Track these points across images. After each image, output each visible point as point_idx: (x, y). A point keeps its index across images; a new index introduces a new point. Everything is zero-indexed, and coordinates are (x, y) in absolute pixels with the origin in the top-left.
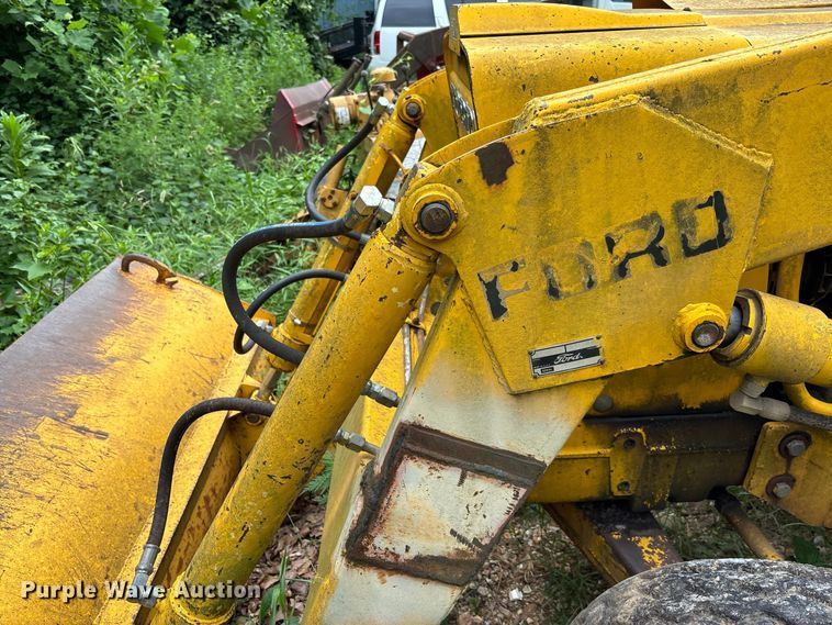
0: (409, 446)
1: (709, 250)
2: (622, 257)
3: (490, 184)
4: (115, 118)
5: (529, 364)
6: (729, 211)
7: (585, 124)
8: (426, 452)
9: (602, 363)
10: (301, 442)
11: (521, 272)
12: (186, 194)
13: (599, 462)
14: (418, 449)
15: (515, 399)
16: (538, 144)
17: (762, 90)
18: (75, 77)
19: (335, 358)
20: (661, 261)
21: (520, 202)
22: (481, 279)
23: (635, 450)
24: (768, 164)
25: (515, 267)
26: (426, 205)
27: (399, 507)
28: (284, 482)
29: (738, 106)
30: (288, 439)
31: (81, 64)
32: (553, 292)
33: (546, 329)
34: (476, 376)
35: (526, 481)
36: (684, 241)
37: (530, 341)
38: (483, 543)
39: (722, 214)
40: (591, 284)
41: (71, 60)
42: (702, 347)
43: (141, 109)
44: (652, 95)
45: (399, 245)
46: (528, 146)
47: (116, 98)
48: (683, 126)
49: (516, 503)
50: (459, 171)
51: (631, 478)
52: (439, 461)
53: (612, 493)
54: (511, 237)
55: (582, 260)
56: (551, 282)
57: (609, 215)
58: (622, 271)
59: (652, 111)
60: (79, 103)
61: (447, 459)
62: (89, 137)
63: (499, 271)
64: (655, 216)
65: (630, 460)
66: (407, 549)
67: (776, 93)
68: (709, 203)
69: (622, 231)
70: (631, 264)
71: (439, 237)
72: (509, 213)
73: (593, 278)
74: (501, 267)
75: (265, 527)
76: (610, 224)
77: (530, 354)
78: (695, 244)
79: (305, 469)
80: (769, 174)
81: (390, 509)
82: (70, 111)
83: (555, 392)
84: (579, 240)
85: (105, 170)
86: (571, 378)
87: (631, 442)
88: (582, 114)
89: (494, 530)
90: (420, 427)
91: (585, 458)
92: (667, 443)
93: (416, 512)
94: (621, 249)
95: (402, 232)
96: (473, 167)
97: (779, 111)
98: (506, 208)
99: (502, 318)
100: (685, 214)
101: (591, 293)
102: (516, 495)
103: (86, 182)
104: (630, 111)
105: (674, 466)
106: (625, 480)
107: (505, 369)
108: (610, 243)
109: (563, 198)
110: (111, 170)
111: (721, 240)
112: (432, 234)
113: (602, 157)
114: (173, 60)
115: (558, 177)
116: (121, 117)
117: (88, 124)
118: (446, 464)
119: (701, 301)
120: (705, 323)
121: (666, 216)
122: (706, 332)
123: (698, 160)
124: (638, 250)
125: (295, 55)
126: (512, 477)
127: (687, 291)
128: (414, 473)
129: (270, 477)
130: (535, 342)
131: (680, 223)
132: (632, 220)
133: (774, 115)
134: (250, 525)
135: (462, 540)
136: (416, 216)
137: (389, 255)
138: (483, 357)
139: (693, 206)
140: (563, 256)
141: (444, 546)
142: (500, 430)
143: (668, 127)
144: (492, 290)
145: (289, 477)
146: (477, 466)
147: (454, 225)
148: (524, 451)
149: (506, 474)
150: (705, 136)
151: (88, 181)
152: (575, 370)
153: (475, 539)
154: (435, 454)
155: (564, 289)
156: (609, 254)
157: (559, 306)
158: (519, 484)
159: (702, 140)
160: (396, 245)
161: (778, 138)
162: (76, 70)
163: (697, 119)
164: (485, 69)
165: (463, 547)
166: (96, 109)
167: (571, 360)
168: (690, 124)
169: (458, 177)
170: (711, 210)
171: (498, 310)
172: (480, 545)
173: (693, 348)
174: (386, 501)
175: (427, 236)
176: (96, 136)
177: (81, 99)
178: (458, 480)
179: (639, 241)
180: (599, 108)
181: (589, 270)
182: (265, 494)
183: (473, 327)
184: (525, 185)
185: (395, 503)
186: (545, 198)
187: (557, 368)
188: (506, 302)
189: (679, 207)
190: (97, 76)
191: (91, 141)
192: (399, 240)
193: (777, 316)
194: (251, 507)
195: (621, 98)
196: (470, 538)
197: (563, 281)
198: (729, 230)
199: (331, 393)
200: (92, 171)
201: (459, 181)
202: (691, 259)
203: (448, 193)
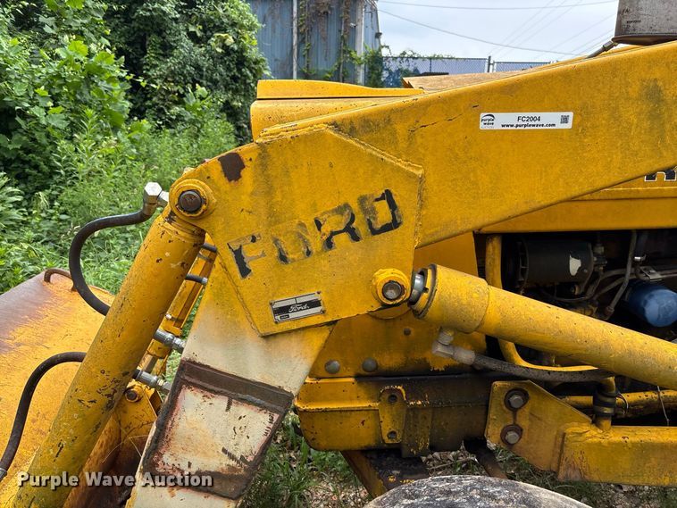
0: (186, 378)
1: (389, 230)
2: (328, 234)
3: (230, 180)
4: (77, 178)
5: (271, 313)
6: (397, 203)
7: (290, 142)
8: (201, 383)
9: (323, 312)
10: (103, 372)
11: (259, 243)
12: (124, 235)
13: (371, 414)
14: (193, 380)
15: (265, 341)
16: (260, 154)
17: (409, 123)
18: (49, 148)
19: (127, 306)
20: (355, 238)
21: (252, 194)
22: (230, 248)
23: (397, 404)
24: (419, 173)
25: (254, 240)
26: (183, 192)
27: (180, 427)
28: (91, 405)
29: (394, 133)
30: (93, 370)
31: (55, 139)
32: (283, 258)
33: (280, 286)
34: (235, 323)
35: (278, 408)
36: (370, 224)
37: (270, 294)
38: (248, 460)
39: (392, 205)
40: (309, 253)
41: (48, 136)
42: (391, 300)
43: (99, 172)
44: (336, 125)
45: (170, 222)
46: (254, 156)
47: (78, 164)
48: (359, 146)
49: (271, 426)
50: (208, 171)
51: (397, 428)
52: (210, 391)
53: (383, 441)
54: (249, 218)
55: (301, 236)
56: (280, 251)
57: (314, 205)
58: (329, 244)
59: (336, 135)
60: (51, 167)
61: (216, 389)
62: (55, 193)
63: (242, 243)
64: (347, 206)
65: (395, 413)
66: (190, 465)
67: (417, 125)
68: (382, 198)
69: (325, 216)
70: (335, 239)
71: (194, 215)
72: (245, 201)
73: (310, 248)
74: (244, 239)
75: (77, 444)
76: (316, 211)
77: (271, 304)
78: (377, 226)
79: (109, 396)
80: (421, 180)
81: (174, 430)
82: (44, 173)
83: (294, 336)
84: (297, 221)
85: (64, 217)
86: (303, 324)
87: (393, 398)
88: (288, 136)
89: (256, 449)
90: (194, 363)
91: (359, 410)
92: (423, 398)
93: (194, 432)
94: (326, 229)
95: (172, 213)
96: (217, 169)
97: (422, 138)
98: (243, 197)
99: (248, 277)
100: (367, 205)
101: (309, 260)
102: (272, 420)
103: (46, 226)
104: (320, 135)
105: (430, 419)
106: (393, 430)
107: (254, 316)
108: (319, 225)
109: (282, 191)
110: (68, 217)
111: (394, 224)
112: (189, 212)
113: (305, 164)
114: (129, 138)
115: (276, 177)
116: (81, 178)
117: (56, 183)
118: (216, 393)
119: (388, 267)
120: (390, 281)
121: (355, 206)
122: (392, 288)
123: (370, 168)
124: (338, 229)
125: (223, 137)
126: (267, 404)
127: (377, 259)
128: (191, 400)
129: (80, 401)
130: (273, 296)
131: (365, 212)
132: (331, 208)
133: (419, 140)
134: (64, 443)
135: (232, 457)
136: (176, 200)
137: (162, 229)
138: (238, 307)
139: (372, 200)
140: (288, 232)
141: (218, 463)
142: (255, 365)
143: (347, 146)
144: (238, 255)
145: (94, 401)
146: (240, 396)
147: (204, 207)
148: (275, 383)
149: (263, 402)
150: (374, 153)
151: (49, 224)
152: (305, 317)
153: (242, 456)
154: (207, 385)
155: (290, 256)
156: (318, 232)
157: (288, 268)
158: (273, 410)
159: (371, 154)
160: (168, 222)
161: (424, 155)
162: (51, 143)
163: (368, 142)
164: (261, 117)
165: (233, 463)
166: (62, 172)
167: (301, 310)
168: (363, 145)
169: (208, 175)
170: (385, 202)
171: (245, 271)
172: (245, 462)
173: (385, 301)
174: (170, 423)
175: (186, 214)
176: (61, 192)
177: (53, 164)
178: (225, 406)
179: (338, 223)
180: (300, 132)
181: (306, 244)
182: (76, 415)
183: (229, 285)
184: (254, 182)
185: (178, 425)
186: (269, 192)
187: (292, 315)
188: (250, 265)
189: (362, 200)
190: (65, 147)
191: (57, 196)
192: (170, 219)
193: (446, 280)
194: (66, 427)
195: (315, 126)
196: (238, 456)
197: (290, 250)
198: (400, 217)
199: (124, 333)
200: (54, 217)
201: (208, 177)
202: (377, 237)
203: (201, 185)
